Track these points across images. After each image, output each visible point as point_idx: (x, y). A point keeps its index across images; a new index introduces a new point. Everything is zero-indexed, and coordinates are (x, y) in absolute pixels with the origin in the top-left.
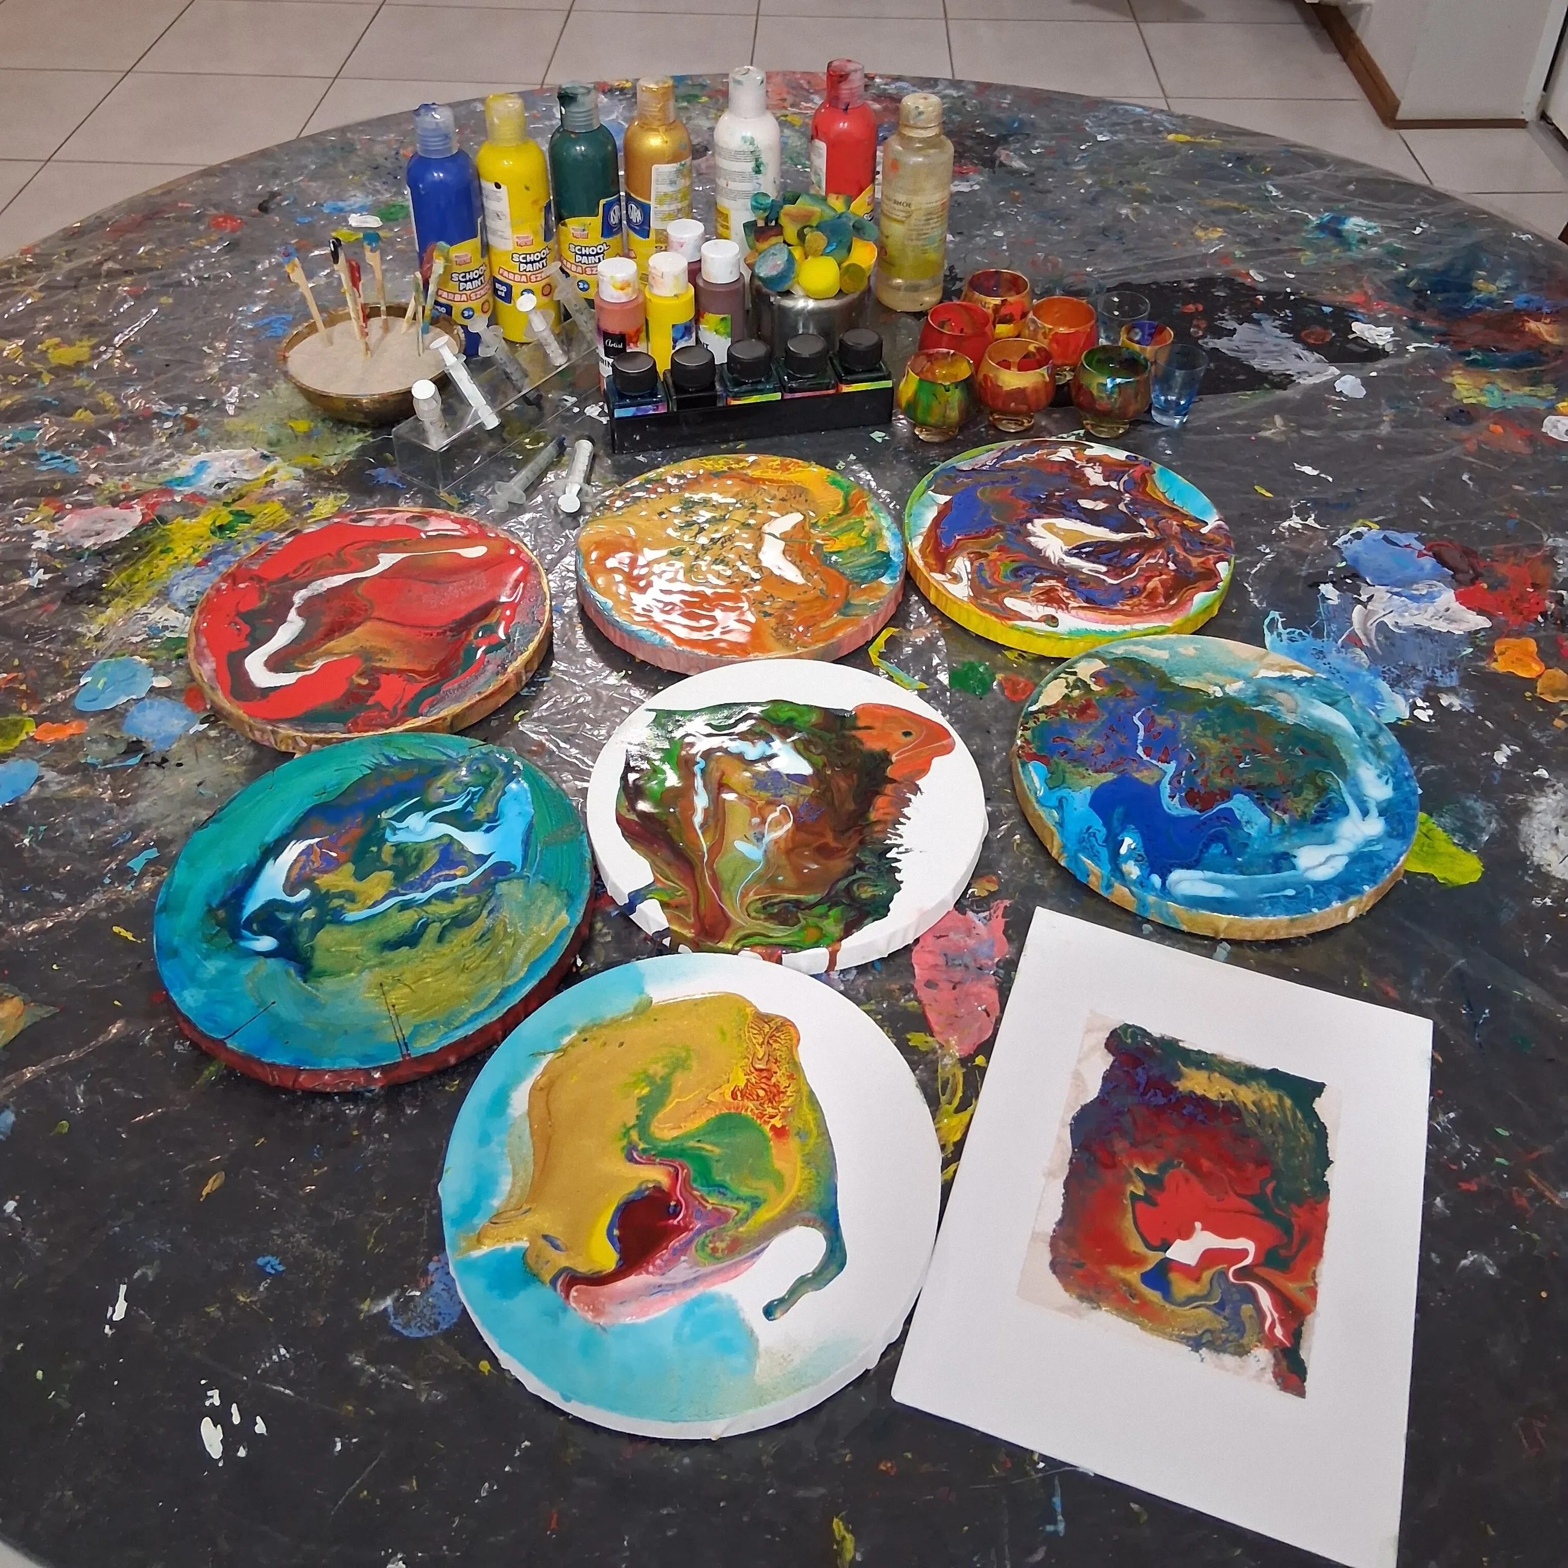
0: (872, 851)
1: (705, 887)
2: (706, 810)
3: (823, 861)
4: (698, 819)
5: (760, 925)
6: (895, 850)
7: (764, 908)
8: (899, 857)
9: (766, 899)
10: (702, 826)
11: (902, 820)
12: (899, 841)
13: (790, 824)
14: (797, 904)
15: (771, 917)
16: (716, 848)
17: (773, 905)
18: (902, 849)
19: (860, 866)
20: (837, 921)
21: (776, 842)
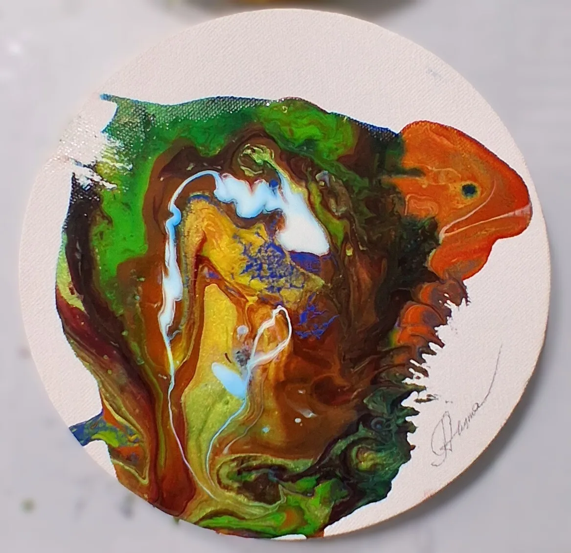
0: (384, 397)
1: (167, 432)
2: (178, 305)
3: (321, 407)
4: (166, 318)
5: (230, 498)
6: (414, 395)
7: (239, 473)
8: (417, 407)
9: (242, 460)
10: (171, 331)
11: (433, 346)
12: (422, 381)
13: (287, 341)
14: (281, 470)
15: (246, 488)
16: (187, 372)
17: (250, 469)
18: (423, 395)
19: (366, 418)
20: (324, 502)
21: (265, 368)
